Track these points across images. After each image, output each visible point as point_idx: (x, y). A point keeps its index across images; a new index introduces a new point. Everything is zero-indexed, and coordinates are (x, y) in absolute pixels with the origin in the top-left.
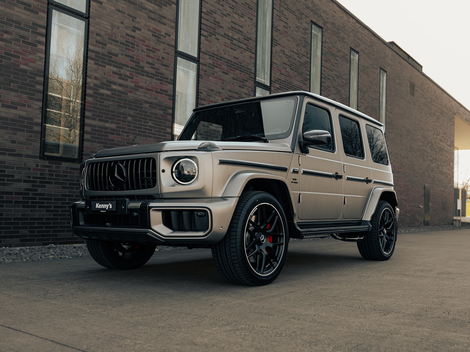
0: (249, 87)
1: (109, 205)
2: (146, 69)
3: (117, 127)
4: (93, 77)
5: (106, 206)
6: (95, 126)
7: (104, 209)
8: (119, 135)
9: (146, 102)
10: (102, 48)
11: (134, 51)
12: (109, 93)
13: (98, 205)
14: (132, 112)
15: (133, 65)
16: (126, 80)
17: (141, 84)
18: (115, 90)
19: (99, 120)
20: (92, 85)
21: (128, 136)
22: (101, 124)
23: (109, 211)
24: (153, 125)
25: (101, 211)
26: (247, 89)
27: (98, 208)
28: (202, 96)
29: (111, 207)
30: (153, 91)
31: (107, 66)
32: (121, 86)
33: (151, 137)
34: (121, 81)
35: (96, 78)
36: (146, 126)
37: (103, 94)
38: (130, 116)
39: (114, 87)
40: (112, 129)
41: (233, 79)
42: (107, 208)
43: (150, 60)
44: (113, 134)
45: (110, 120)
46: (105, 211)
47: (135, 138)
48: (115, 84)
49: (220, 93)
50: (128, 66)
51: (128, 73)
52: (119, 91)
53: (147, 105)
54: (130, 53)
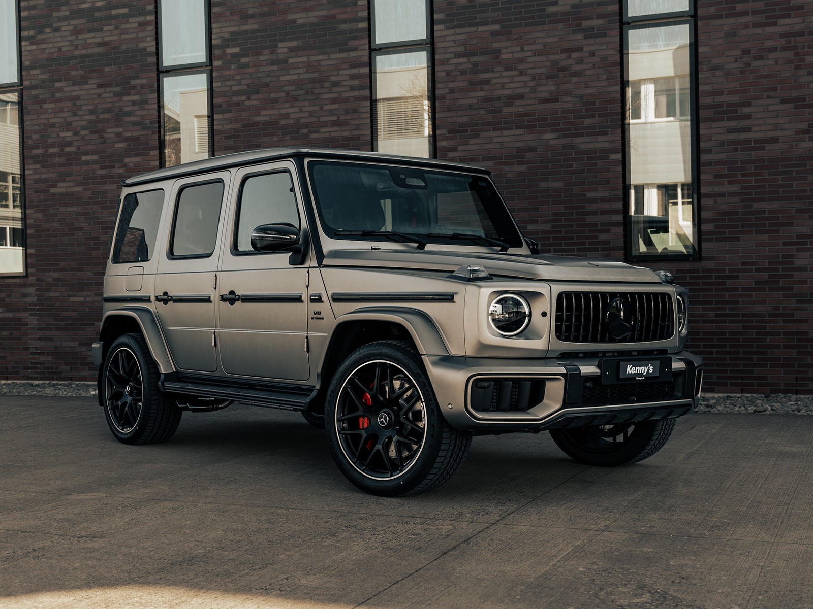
1: (649, 368)
5: (643, 370)
7: (641, 375)
13: (631, 369)
23: (648, 377)
25: (637, 378)
27: (630, 373)
29: (652, 370)
42: (644, 372)
46: (644, 378)
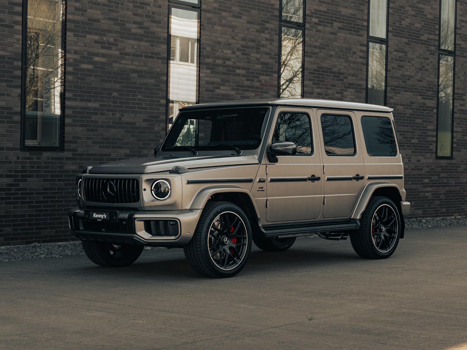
0: (271, 30)
1: (104, 215)
2: (133, 30)
3: (101, 105)
4: (72, 52)
5: (101, 216)
6: (76, 108)
7: (100, 218)
8: (103, 114)
9: (134, 71)
10: (82, 15)
11: (118, 12)
12: (90, 67)
13: (95, 215)
14: (117, 86)
15: (117, 28)
16: (110, 48)
17: (128, 50)
18: (97, 62)
19: (81, 100)
20: (71, 61)
21: (113, 115)
22: (83, 104)
23: (104, 220)
24: (143, 98)
25: (98, 220)
26: (269, 33)
27: (95, 218)
28: (205, 52)
29: (106, 216)
30: (141, 56)
31: (89, 36)
32: (104, 57)
33: (141, 112)
34: (103, 51)
35: (76, 52)
36: (135, 100)
37: (83, 70)
38: (116, 90)
39: (96, 59)
40: (95, 109)
41: (248, 22)
43: (138, 19)
44: (97, 114)
45: (92, 99)
46: (101, 220)
47: (122, 115)
48: (97, 55)
49: (229, 44)
50: (111, 31)
51: (112, 40)
52: (102, 63)
53: (135, 75)
54: (114, 15)
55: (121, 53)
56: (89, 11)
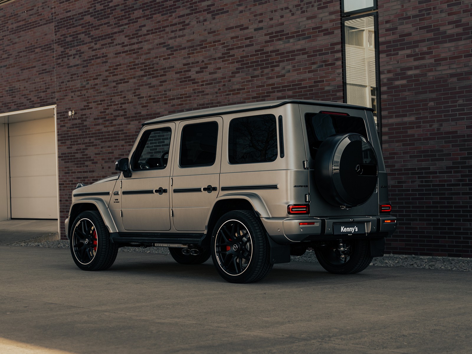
2: (449, 32)
3: (417, 119)
4: (386, 72)
6: (392, 124)
8: (419, 127)
9: (452, 75)
10: (393, 34)
11: (431, 18)
12: (404, 82)
14: (434, 95)
15: (431, 35)
16: (423, 58)
17: (443, 55)
18: (411, 76)
19: (397, 116)
20: (385, 81)
21: (431, 126)
22: (398, 120)
24: (465, 103)
30: (461, 57)
31: (401, 53)
32: (418, 69)
33: (463, 119)
34: (416, 63)
35: (389, 72)
36: (455, 106)
37: (398, 87)
38: (432, 100)
39: (410, 73)
40: (410, 123)
43: (454, 18)
44: (413, 128)
45: (408, 113)
47: (441, 125)
48: (410, 69)
50: (423, 41)
51: (425, 49)
52: (416, 76)
53: (455, 79)
54: (426, 23)
55: (435, 61)
56: (400, 27)
